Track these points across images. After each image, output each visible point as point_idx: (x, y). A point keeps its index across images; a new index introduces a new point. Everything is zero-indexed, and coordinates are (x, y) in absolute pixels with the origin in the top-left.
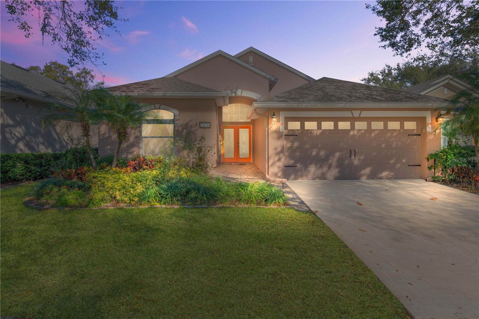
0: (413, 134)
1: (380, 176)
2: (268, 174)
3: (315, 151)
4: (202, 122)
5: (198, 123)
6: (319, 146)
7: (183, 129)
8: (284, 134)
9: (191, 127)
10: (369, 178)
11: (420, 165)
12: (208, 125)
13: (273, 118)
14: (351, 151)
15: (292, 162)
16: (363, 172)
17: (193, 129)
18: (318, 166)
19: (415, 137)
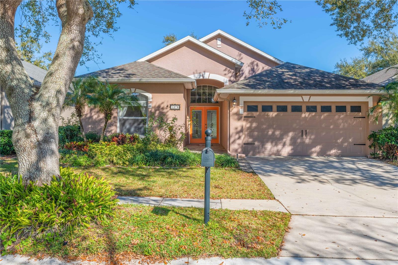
0: (359, 117)
1: (328, 153)
2: (229, 150)
3: (270, 131)
4: (172, 105)
5: (169, 106)
6: (275, 126)
7: (156, 111)
8: (243, 116)
9: (163, 108)
10: (319, 155)
11: (365, 145)
12: (178, 107)
13: (233, 102)
14: (302, 131)
15: (250, 140)
16: (313, 150)
17: (165, 111)
18: (274, 144)
19: (361, 119)
